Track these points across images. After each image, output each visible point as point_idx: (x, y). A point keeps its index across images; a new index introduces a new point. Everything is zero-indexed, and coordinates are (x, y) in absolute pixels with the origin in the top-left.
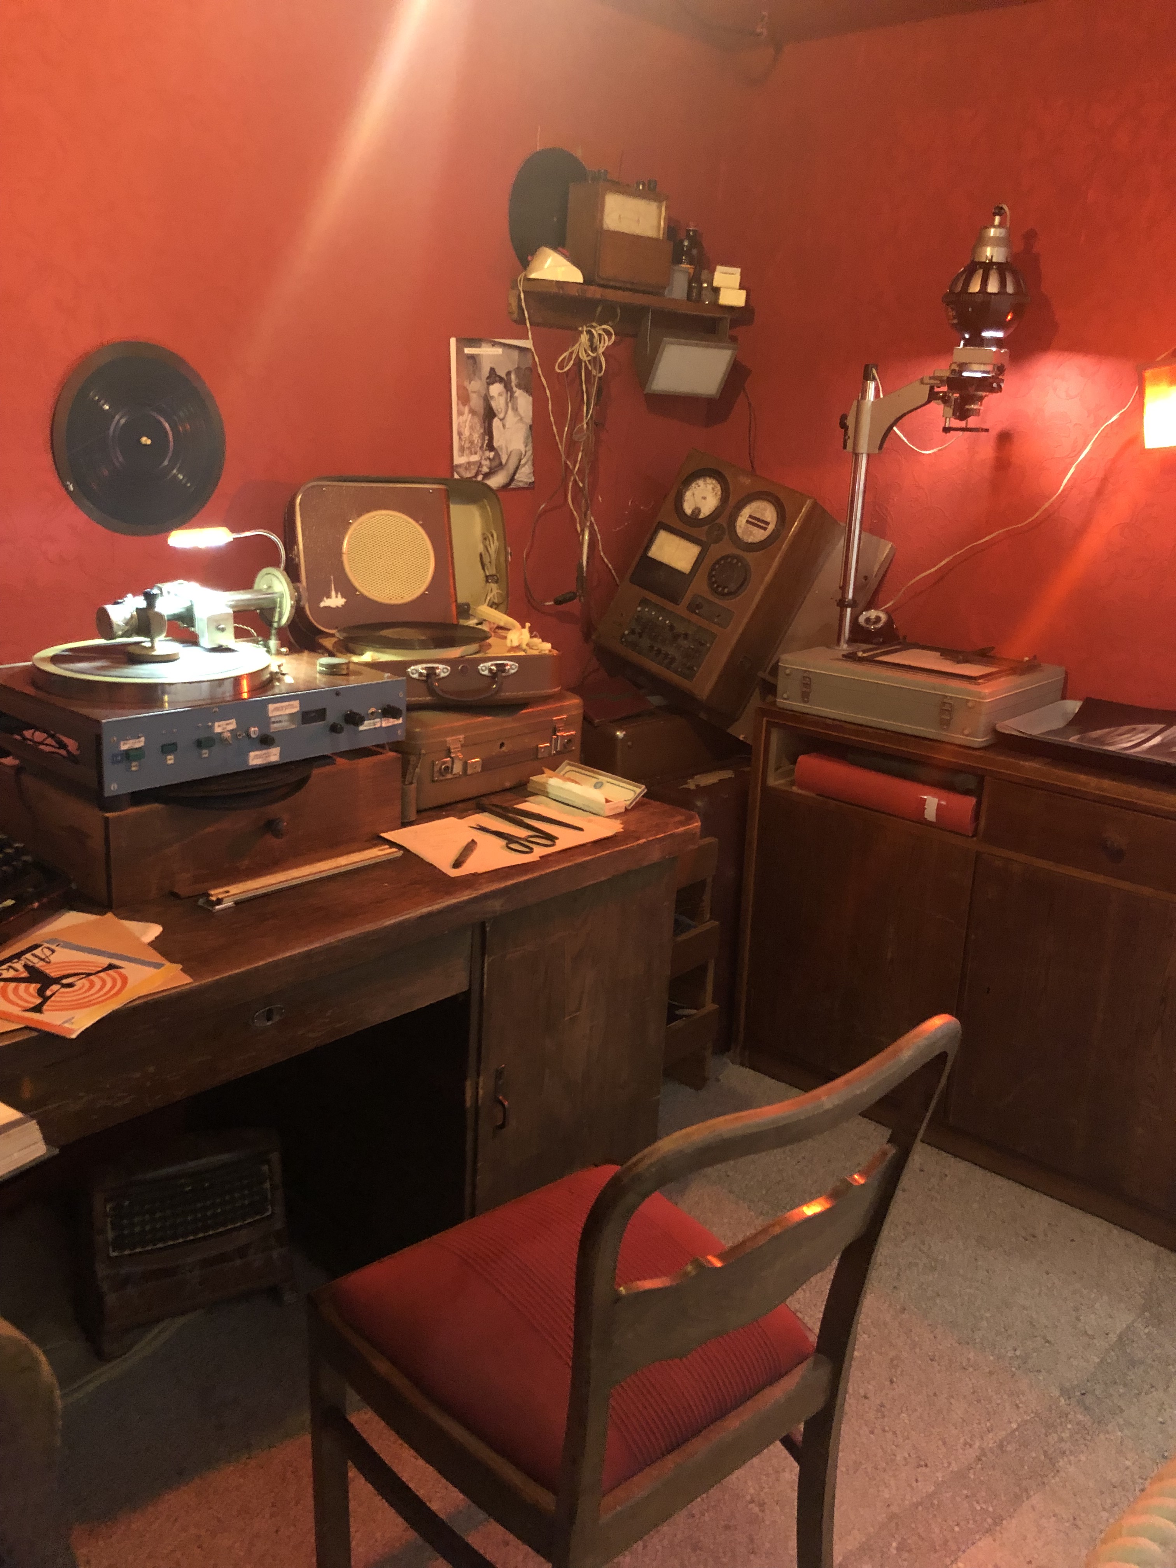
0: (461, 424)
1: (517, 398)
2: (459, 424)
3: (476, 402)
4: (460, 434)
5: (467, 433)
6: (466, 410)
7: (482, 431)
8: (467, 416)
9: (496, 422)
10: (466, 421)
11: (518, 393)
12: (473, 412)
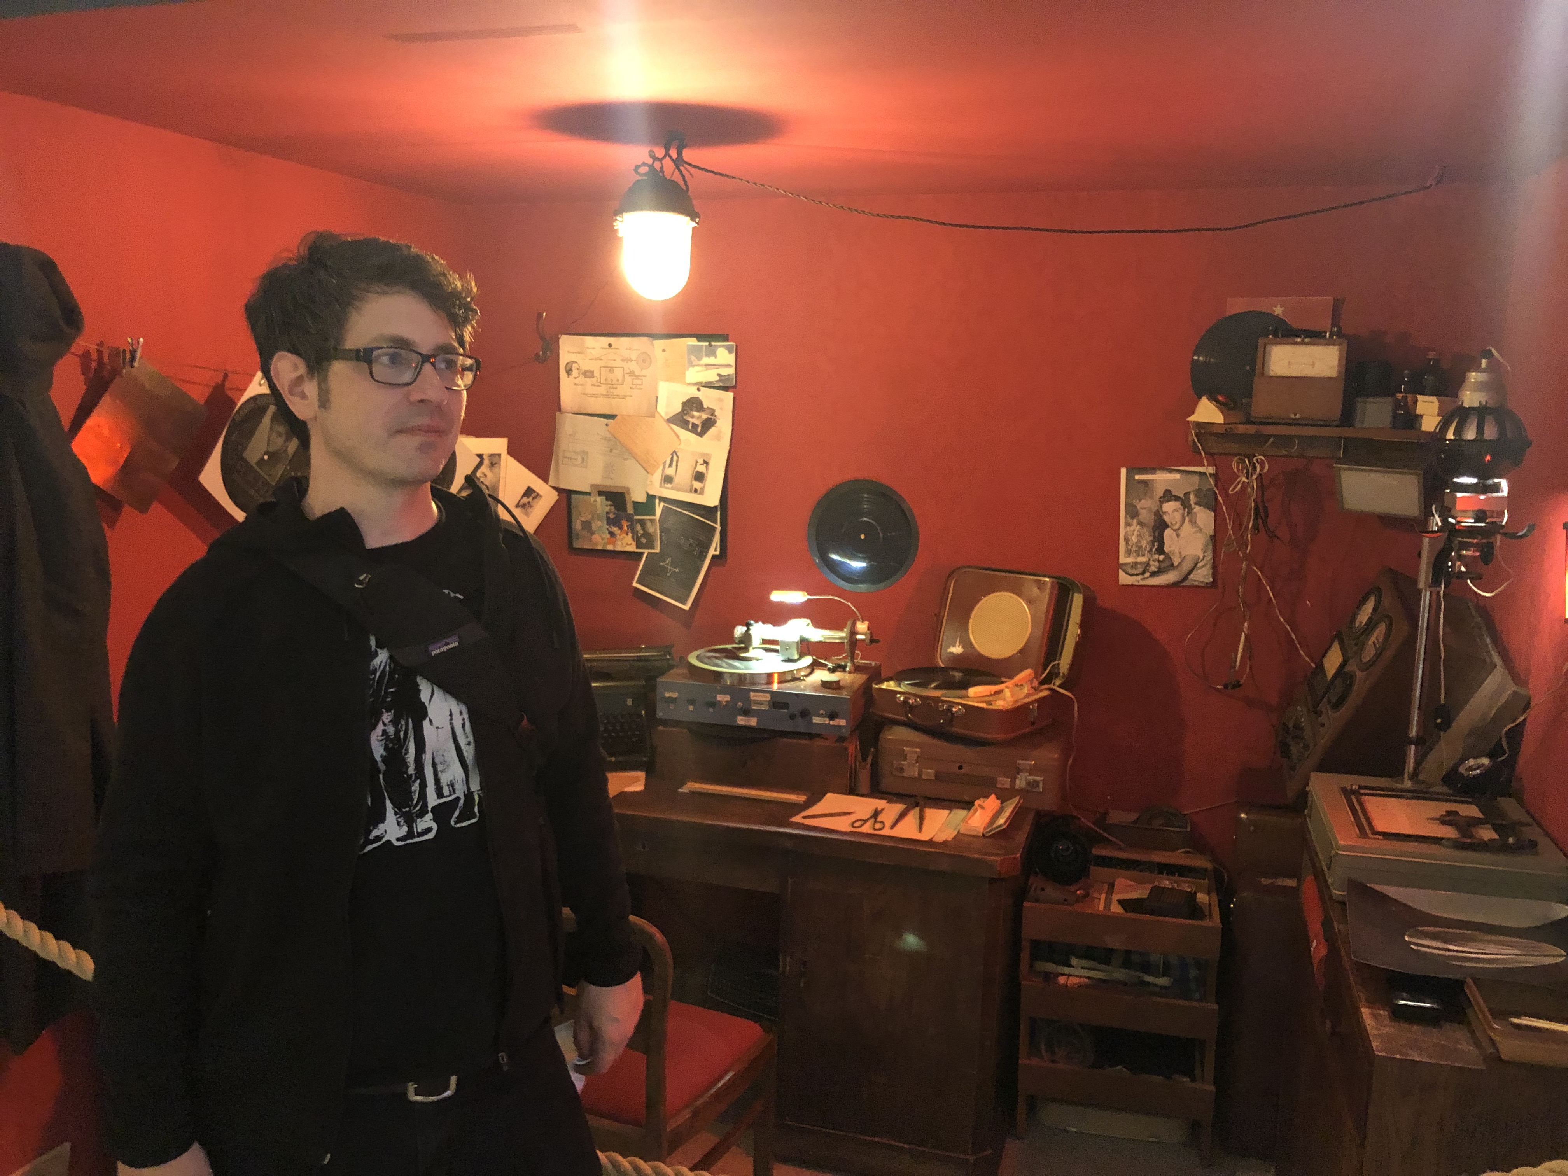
0: (1129, 533)
1: (1195, 514)
2: (1126, 533)
3: (1146, 516)
4: (1127, 540)
5: (1134, 539)
6: (1135, 522)
7: (1151, 538)
8: (1135, 527)
9: (1168, 533)
10: (1134, 530)
11: (1197, 509)
12: (1140, 523)
